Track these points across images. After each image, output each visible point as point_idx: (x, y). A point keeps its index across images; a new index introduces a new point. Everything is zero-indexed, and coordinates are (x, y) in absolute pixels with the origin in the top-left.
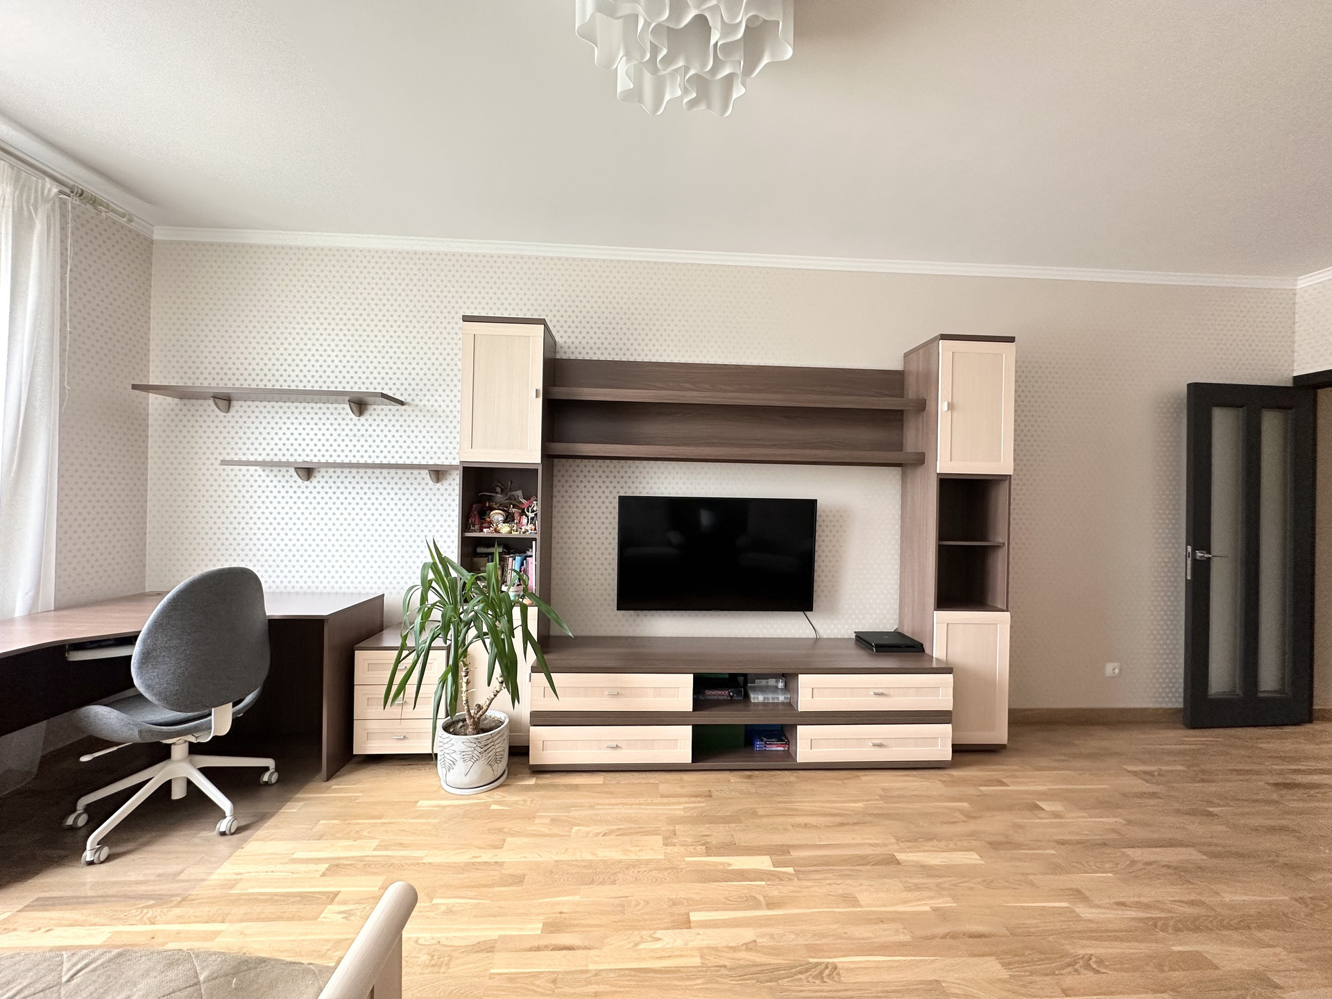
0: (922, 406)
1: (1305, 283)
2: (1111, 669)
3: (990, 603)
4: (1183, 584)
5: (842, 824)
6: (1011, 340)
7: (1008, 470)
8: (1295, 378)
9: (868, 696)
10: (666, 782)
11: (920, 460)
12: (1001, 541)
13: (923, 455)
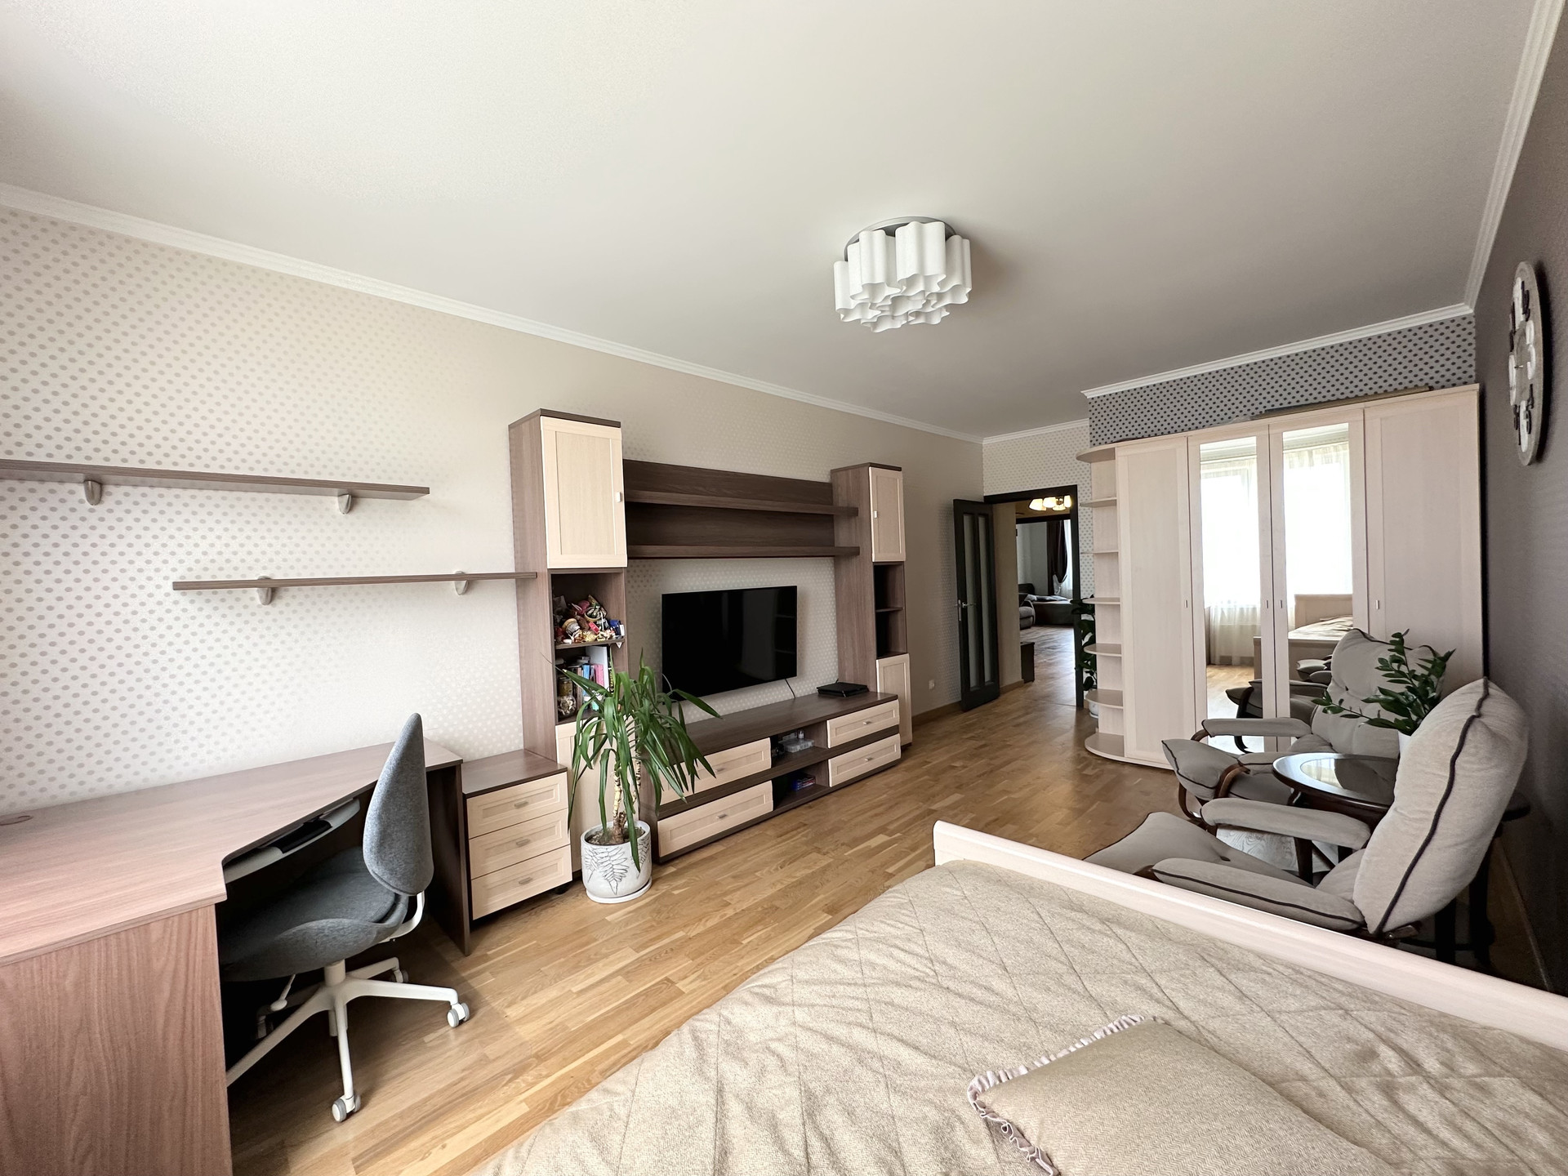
0: (854, 513)
1: (987, 442)
2: (931, 685)
3: (893, 650)
4: (957, 624)
5: (891, 807)
6: (899, 469)
7: (903, 559)
8: (985, 497)
9: (863, 725)
10: (768, 829)
11: (855, 552)
12: (899, 606)
13: (858, 549)
